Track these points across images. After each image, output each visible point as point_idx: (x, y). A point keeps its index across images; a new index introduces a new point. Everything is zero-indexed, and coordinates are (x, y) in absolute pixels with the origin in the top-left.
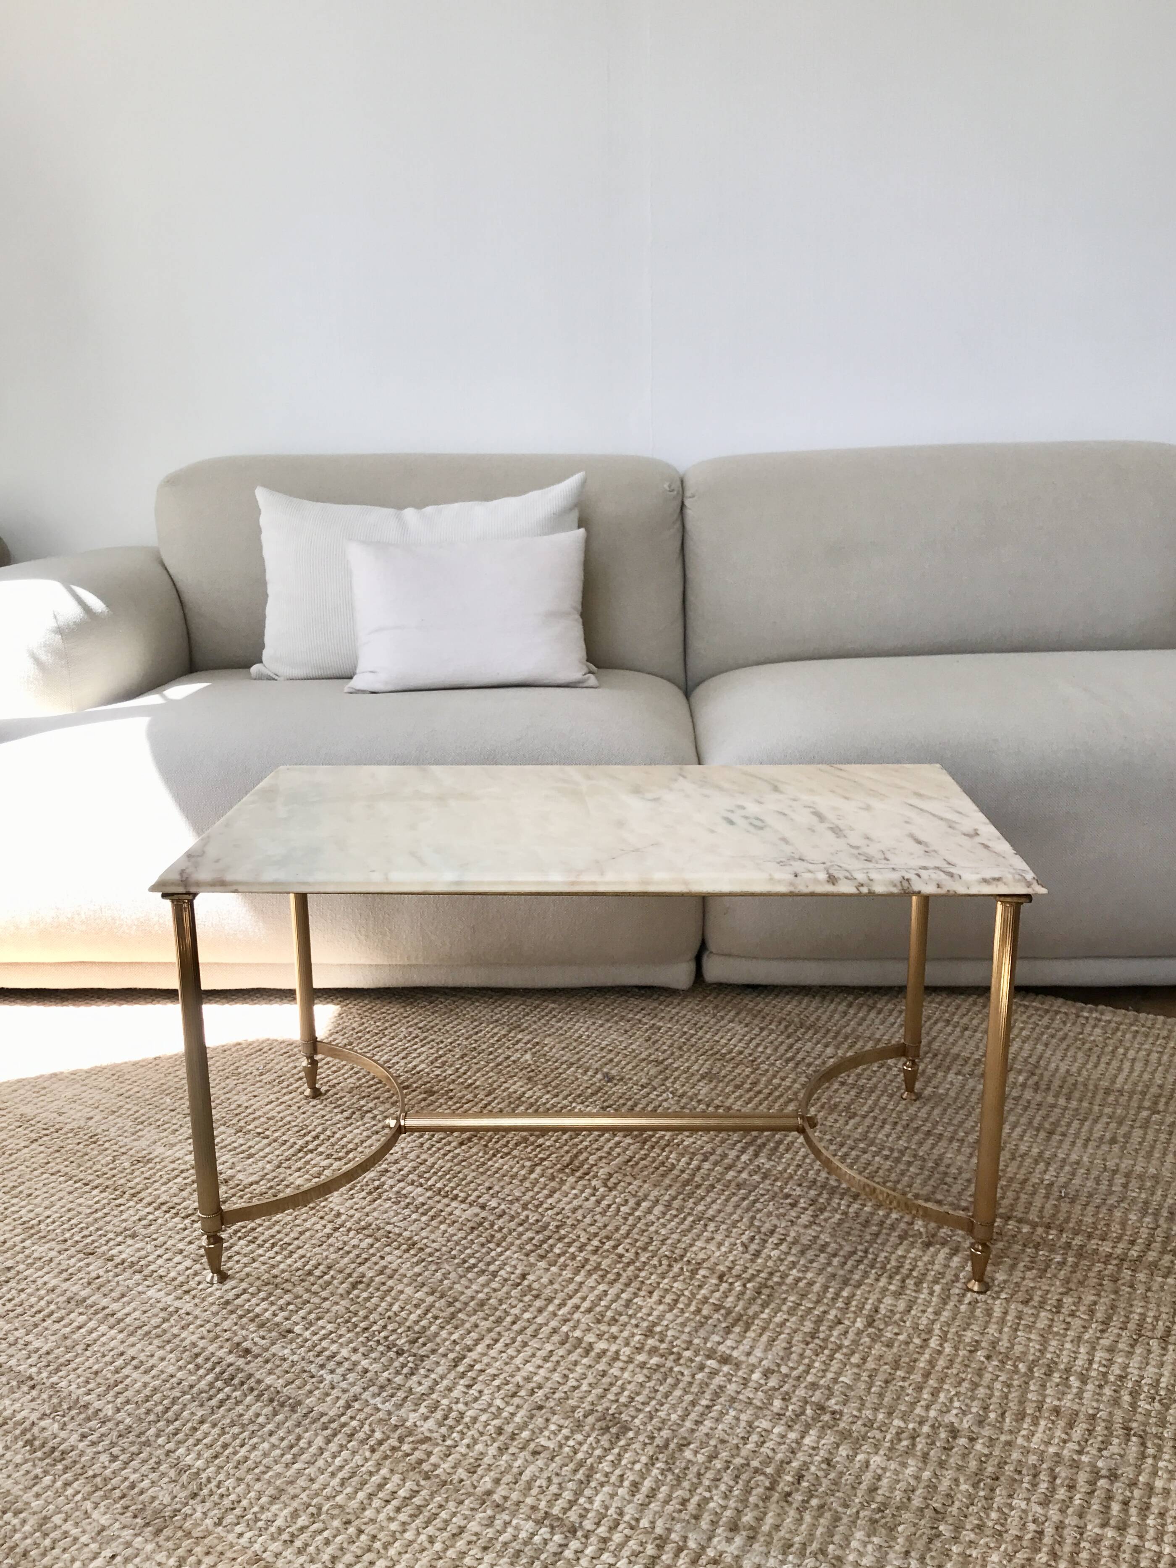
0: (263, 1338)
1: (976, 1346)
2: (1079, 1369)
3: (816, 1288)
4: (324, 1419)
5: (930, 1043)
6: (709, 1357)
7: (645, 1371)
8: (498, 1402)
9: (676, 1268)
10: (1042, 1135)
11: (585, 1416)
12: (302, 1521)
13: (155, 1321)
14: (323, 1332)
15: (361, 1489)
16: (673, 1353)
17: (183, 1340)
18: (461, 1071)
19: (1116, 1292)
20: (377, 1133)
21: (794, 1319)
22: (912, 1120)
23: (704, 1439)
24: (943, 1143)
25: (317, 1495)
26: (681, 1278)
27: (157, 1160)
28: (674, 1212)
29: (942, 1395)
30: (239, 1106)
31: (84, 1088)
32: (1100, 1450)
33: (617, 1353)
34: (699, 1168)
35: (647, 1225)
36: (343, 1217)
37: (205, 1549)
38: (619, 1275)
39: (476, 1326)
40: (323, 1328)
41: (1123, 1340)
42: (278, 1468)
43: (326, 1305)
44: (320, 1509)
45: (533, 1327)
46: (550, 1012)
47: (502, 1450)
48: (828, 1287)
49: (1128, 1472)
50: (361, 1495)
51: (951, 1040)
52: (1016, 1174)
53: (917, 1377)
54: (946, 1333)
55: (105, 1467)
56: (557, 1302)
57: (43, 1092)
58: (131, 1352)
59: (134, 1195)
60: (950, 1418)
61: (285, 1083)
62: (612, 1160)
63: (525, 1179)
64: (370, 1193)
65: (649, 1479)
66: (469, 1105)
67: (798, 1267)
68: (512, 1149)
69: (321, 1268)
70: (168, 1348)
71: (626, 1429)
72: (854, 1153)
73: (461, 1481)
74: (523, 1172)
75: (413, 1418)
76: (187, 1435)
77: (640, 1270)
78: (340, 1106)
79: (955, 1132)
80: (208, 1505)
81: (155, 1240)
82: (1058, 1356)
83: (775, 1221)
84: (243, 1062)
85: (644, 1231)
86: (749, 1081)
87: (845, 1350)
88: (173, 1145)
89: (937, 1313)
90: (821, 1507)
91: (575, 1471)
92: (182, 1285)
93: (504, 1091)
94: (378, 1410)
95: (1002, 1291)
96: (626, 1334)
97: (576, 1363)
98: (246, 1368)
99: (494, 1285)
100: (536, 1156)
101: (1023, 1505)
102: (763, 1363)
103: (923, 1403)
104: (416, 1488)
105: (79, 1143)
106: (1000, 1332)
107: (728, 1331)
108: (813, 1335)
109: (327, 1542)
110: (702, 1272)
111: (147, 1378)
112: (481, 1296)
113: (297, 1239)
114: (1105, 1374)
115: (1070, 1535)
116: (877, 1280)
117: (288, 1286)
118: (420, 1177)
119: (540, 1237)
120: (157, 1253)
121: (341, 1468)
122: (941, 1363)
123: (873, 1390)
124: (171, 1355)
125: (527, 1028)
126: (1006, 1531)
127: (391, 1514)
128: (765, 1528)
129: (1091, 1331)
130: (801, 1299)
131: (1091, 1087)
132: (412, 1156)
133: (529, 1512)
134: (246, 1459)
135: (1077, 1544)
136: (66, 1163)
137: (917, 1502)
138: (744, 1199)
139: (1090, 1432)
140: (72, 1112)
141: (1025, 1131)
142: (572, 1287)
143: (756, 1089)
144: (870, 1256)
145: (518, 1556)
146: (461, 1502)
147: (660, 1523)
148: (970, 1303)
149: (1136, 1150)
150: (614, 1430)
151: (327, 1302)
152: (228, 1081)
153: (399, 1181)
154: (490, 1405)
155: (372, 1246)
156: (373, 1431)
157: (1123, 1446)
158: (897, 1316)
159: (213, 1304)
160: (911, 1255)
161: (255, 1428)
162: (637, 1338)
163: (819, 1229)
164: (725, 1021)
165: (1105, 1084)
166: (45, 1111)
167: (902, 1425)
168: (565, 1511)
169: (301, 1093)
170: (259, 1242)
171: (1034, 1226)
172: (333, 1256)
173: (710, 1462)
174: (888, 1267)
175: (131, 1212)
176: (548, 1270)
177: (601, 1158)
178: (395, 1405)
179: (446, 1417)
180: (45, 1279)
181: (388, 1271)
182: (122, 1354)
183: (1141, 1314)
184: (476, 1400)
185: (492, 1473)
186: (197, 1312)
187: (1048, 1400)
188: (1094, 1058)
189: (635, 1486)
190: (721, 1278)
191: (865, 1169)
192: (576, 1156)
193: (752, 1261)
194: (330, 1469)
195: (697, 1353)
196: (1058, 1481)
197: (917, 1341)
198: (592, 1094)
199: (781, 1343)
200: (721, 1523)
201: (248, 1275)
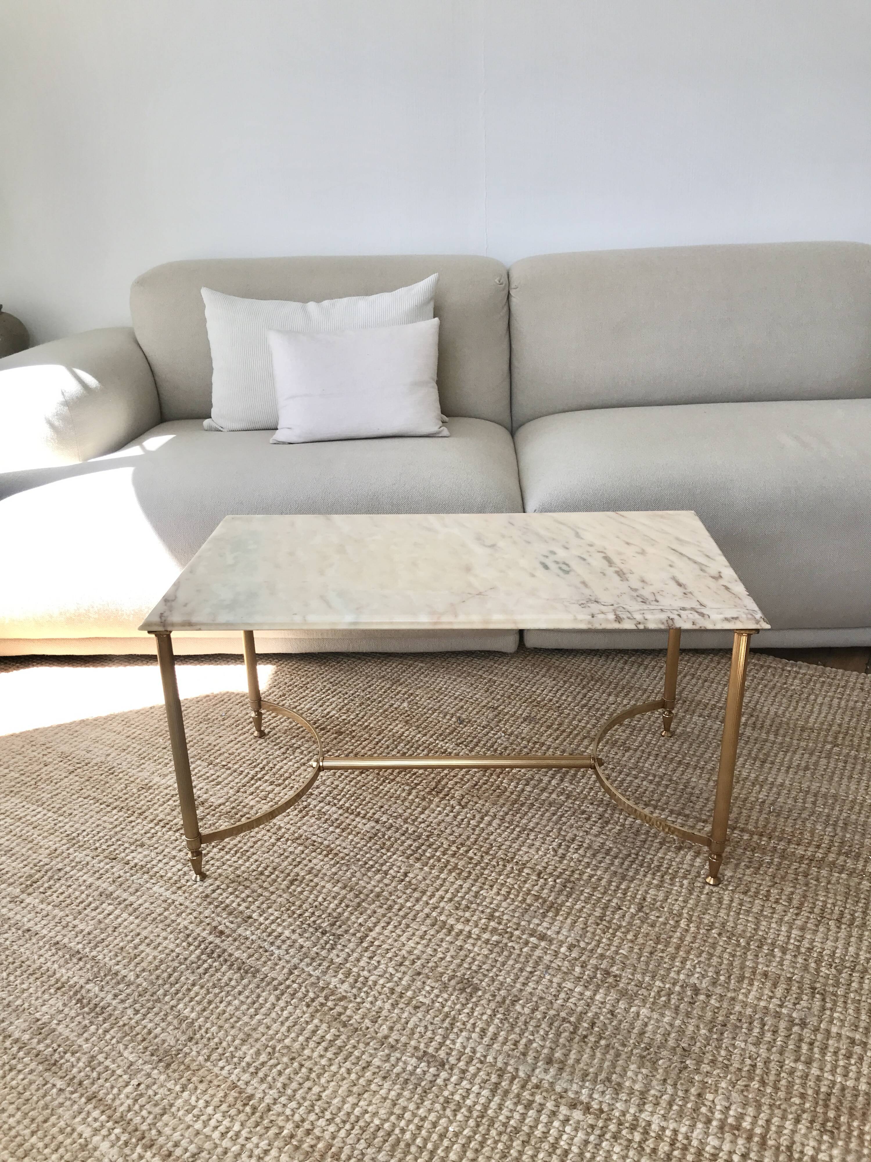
0: (232, 922)
1: (712, 926)
2: (781, 943)
3: (603, 882)
4: (275, 983)
5: (681, 692)
6: (532, 935)
7: (489, 946)
8: (391, 970)
9: (508, 869)
10: (758, 764)
11: (449, 980)
12: (263, 1057)
13: (159, 910)
14: (272, 918)
15: (301, 1034)
16: (507, 932)
17: (179, 924)
18: (360, 716)
19: (807, 885)
20: (304, 764)
21: (588, 906)
22: (668, 752)
23: (529, 997)
24: (690, 770)
25: (272, 1039)
26: (512, 875)
27: (156, 787)
28: (507, 825)
29: (688, 963)
30: (210, 744)
31: (103, 731)
32: (795, 1004)
33: (470, 932)
34: (523, 790)
35: (488, 834)
36: (283, 830)
37: (199, 1079)
38: (470, 873)
39: (375, 912)
40: (272, 914)
41: (811, 921)
42: (246, 1019)
43: (273, 897)
44: (274, 1049)
45: (413, 913)
46: (420, 670)
47: (394, 1006)
48: (612, 881)
49: (813, 1021)
50: (301, 1039)
51: (695, 689)
52: (740, 794)
53: (671, 950)
54: (691, 916)
55: (131, 1019)
56: (428, 894)
57: (76, 734)
58: (144, 933)
59: (140, 814)
60: (694, 980)
61: (241, 726)
62: (464, 785)
63: (405, 799)
64: (300, 811)
65: (493, 1026)
66: (366, 742)
67: (591, 866)
68: (396, 777)
69: (269, 869)
70: (169, 930)
71: (477, 989)
72: (628, 778)
73: (368, 1028)
74: (404, 795)
75: (334, 981)
76: (184, 994)
77: (484, 869)
78: (278, 743)
79: (698, 761)
80: (200, 1046)
81: (156, 848)
82: (767, 933)
83: (575, 832)
84: (211, 710)
85: (487, 839)
86: (557, 723)
87: (623, 930)
88: (166, 775)
89: (685, 902)
90: (608, 1046)
91: (443, 1021)
92: (176, 882)
93: (390, 731)
94: (310, 975)
95: (729, 884)
96: (475, 918)
97: (442, 940)
98: (222, 945)
99: (386, 881)
100: (412, 782)
101: (743, 1045)
102: (569, 939)
103: (675, 969)
104: (337, 1034)
105: (101, 775)
106: (728, 916)
107: (544, 915)
108: (601, 918)
109: (280, 1073)
110: (526, 871)
111: (156, 953)
112: (377, 889)
113: (252, 847)
114: (798, 947)
115: (774, 1066)
116: (645, 876)
117: (247, 883)
118: (334, 798)
119: (416, 844)
120: (158, 858)
121: (287, 1018)
122: (688, 938)
123: (642, 959)
124: (172, 936)
125: (404, 682)
126: (731, 1065)
127: (322, 1053)
128: (571, 1062)
129: (789, 915)
130: (594, 891)
131: (791, 726)
132: (328, 782)
133: (413, 1051)
134: (224, 1012)
135: (778, 1075)
136: (94, 789)
137: (671, 1043)
138: (554, 814)
139: (788, 990)
140: (96, 750)
141: (746, 761)
142: (439, 882)
143: (562, 728)
144: (640, 858)
145: (407, 1083)
146: (368, 1044)
147: (500, 1059)
148: (707, 894)
149: (823, 775)
150: (468, 990)
151: (274, 895)
152: (201, 725)
153: (320, 802)
154: (385, 972)
155: (303, 852)
156: (308, 991)
157: (810, 1001)
158: (659, 903)
159: (197, 897)
160: (668, 857)
161: (229, 989)
162: (483, 921)
163: (605, 837)
164: (540, 676)
165: (801, 723)
166: (78, 749)
167: (661, 985)
168: (437, 1050)
169: (252, 734)
170: (226, 850)
171: (752, 834)
172: (277, 860)
173: (533, 1013)
174: (653, 866)
175: (139, 827)
176: (422, 869)
177: (456, 783)
178: (322, 972)
179: (356, 981)
180: (85, 878)
181: (314, 871)
182: (138, 934)
183: (823, 901)
184: (376, 968)
185: (388, 1023)
186: (187, 903)
187: (760, 967)
188: (794, 703)
189: (484, 1031)
190: (539, 875)
191: (637, 790)
192: (439, 781)
193: (560, 862)
194: (280, 1020)
195: (523, 932)
196: (766, 1028)
197: (672, 922)
198: (450, 734)
199: (580, 924)
200: (541, 1058)
201: (220, 875)
